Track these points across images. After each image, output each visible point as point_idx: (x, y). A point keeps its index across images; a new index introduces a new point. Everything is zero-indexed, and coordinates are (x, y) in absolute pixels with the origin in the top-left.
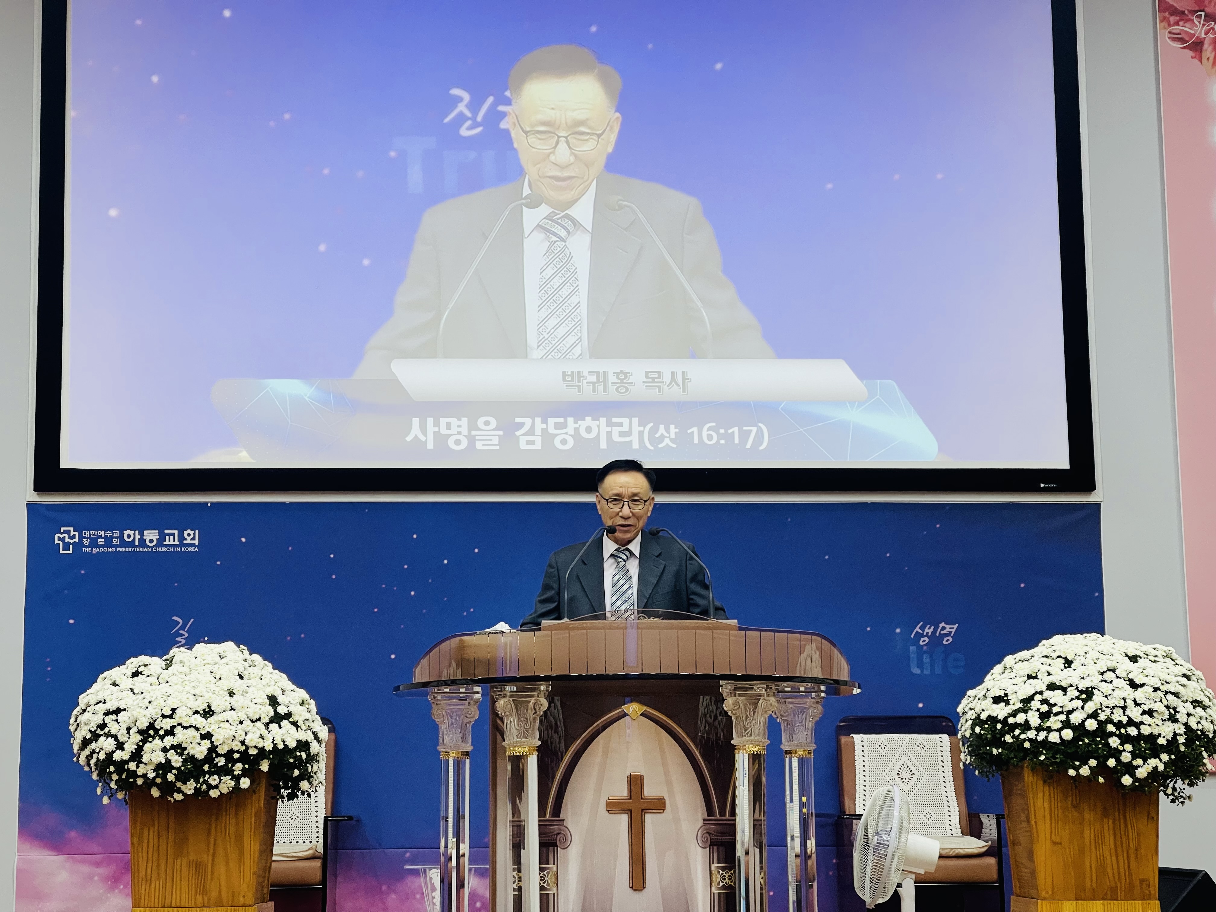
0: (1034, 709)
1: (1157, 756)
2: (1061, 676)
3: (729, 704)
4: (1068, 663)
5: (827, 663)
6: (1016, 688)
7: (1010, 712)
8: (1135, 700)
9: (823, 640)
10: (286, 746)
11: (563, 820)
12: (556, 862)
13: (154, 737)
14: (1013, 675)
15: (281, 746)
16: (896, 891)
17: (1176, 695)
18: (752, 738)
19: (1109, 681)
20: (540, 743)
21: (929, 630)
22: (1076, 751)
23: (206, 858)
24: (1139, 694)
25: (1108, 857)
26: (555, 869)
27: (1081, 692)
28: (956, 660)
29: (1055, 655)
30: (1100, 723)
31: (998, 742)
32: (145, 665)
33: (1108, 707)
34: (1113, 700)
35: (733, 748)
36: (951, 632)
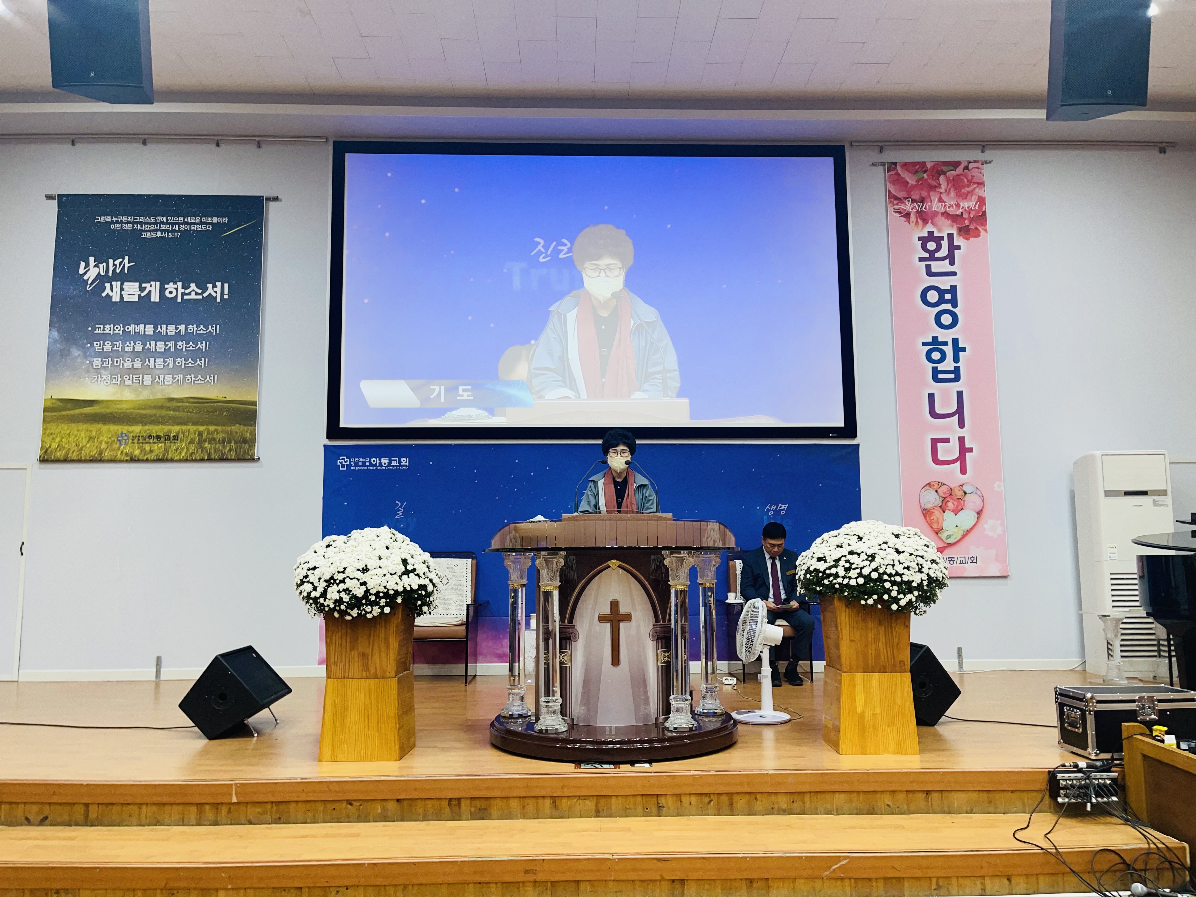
0: (842, 565)
1: (911, 592)
2: (857, 547)
3: (667, 562)
4: (860, 538)
5: (724, 539)
6: (830, 553)
7: (827, 567)
8: (899, 561)
9: (721, 525)
10: (411, 588)
11: (575, 626)
12: (570, 649)
13: (333, 584)
14: (828, 545)
15: (408, 588)
16: (760, 656)
17: (922, 557)
18: (680, 580)
19: (884, 549)
20: (560, 584)
21: (773, 508)
22: (865, 590)
23: (368, 651)
24: (902, 557)
25: (882, 648)
26: (570, 652)
27: (869, 556)
29: (852, 534)
30: (879, 574)
31: (819, 582)
32: (334, 541)
33: (884, 565)
34: (887, 561)
35: (670, 586)
36: (784, 509)
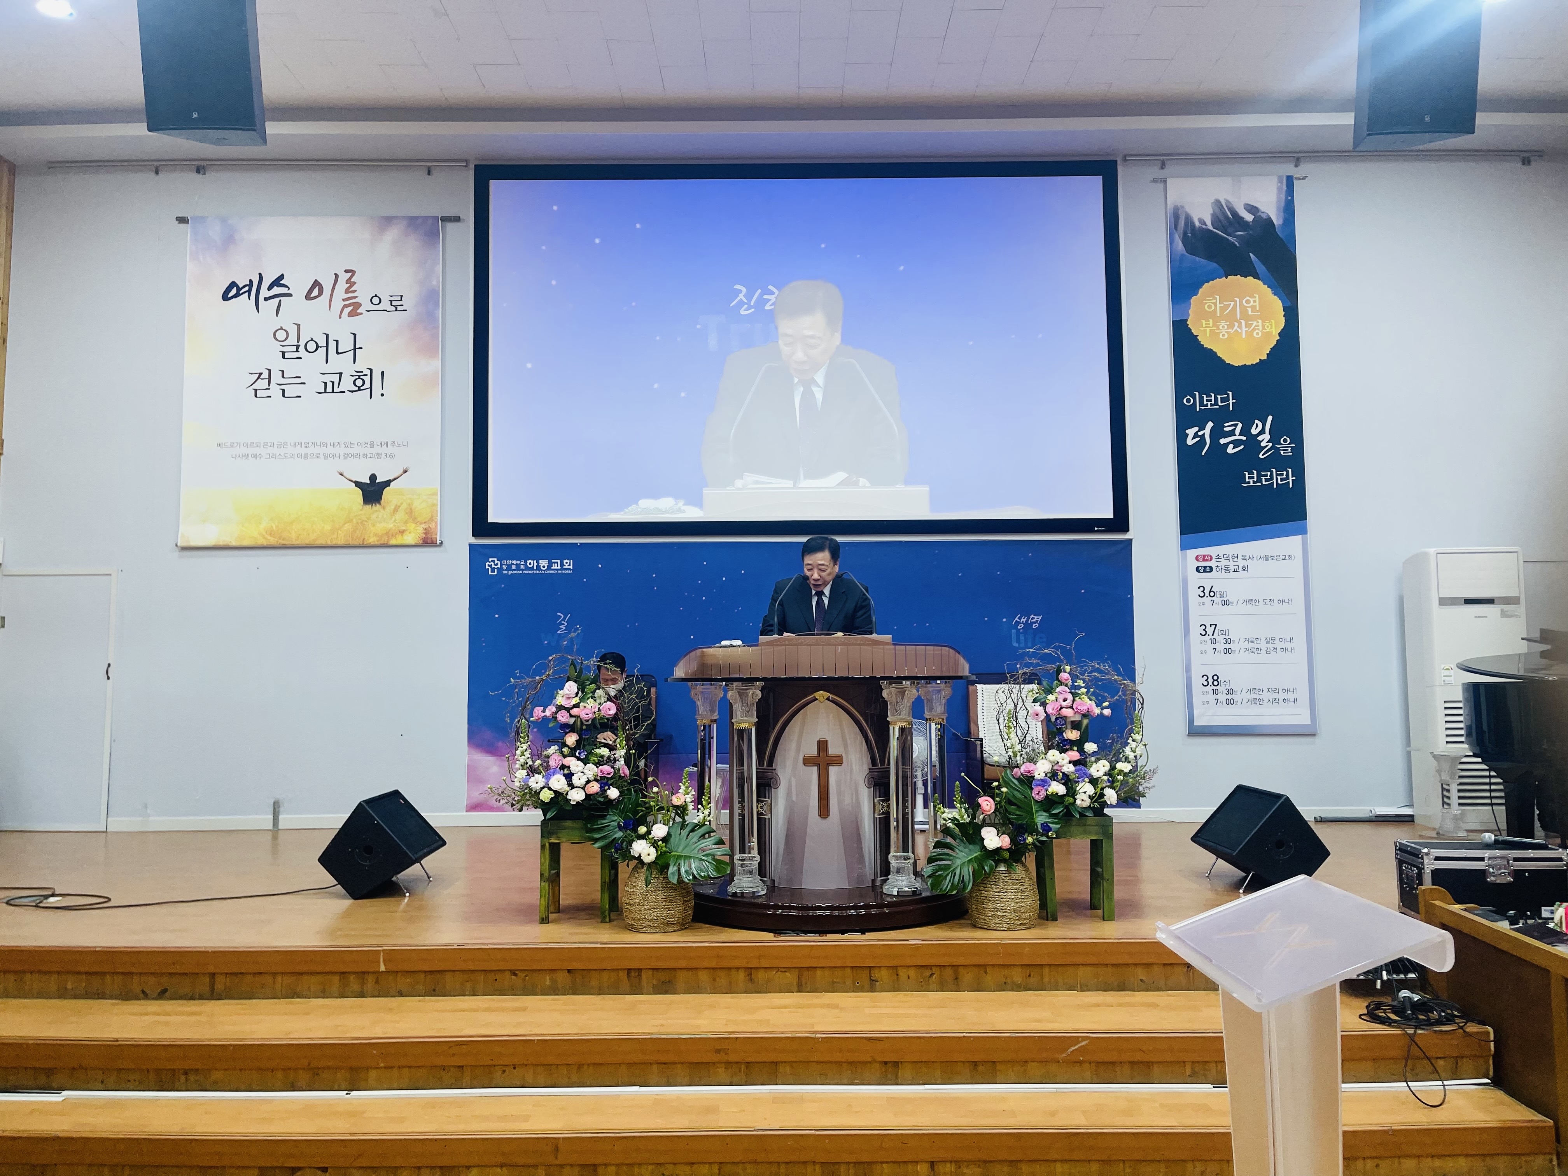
3: (885, 694)
9: (950, 649)
11: (775, 770)
12: (770, 798)
18: (901, 717)
20: (757, 720)
21: (1024, 620)
26: (768, 800)
28: (1041, 638)
35: (888, 723)
36: (1037, 621)
